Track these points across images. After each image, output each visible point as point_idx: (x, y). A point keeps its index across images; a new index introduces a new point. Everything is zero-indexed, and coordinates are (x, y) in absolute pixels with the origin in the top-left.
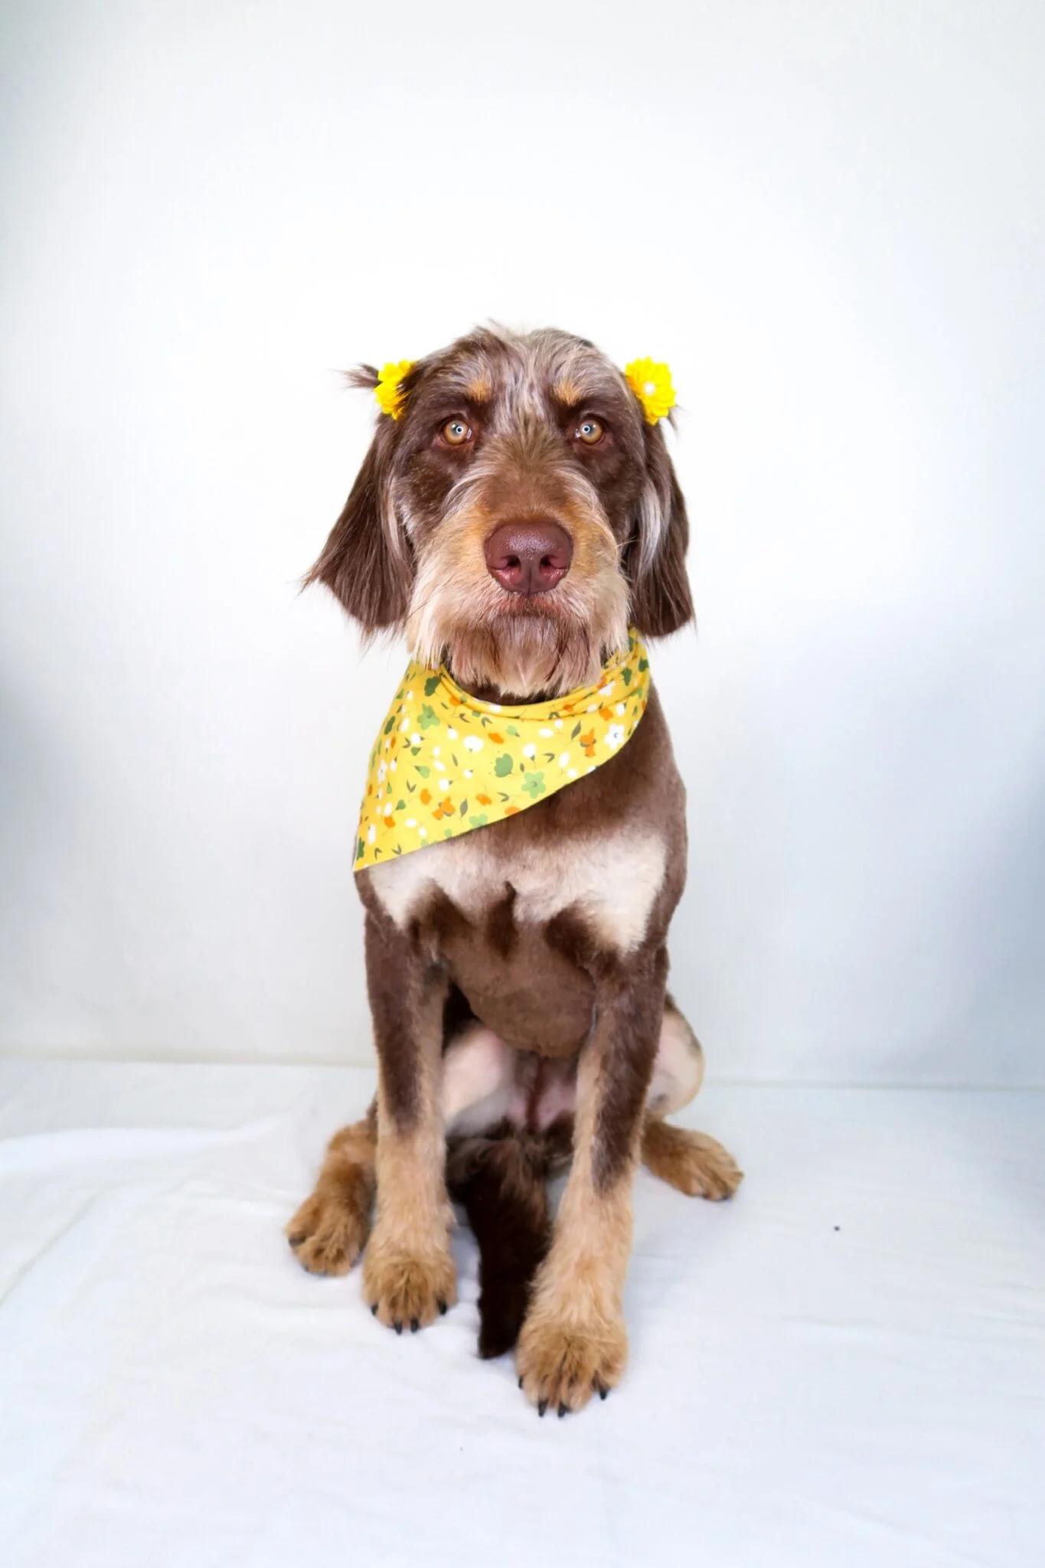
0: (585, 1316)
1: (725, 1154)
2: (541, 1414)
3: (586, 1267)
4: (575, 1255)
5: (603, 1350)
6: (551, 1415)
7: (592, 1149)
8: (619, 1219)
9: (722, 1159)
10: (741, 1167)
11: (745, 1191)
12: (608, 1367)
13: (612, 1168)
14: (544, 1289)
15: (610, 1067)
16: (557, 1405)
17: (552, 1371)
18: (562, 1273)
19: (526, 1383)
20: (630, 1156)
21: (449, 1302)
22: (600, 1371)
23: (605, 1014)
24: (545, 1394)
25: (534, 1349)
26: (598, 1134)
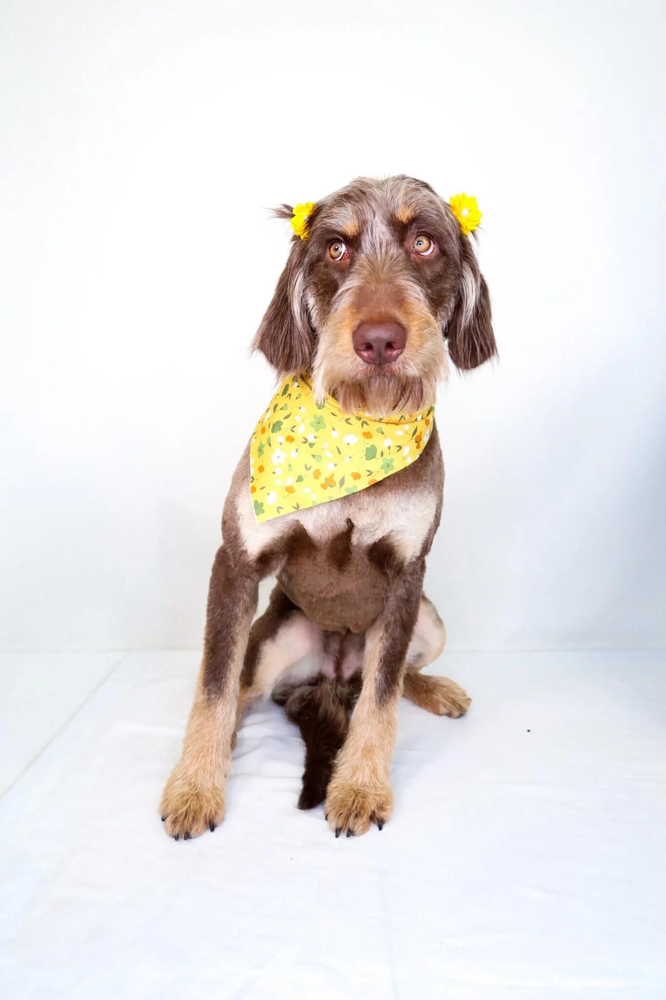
0: (367, 780)
1: (459, 688)
2: (337, 836)
3: (368, 751)
4: (361, 743)
5: (377, 798)
6: (343, 836)
7: (376, 680)
8: (389, 723)
9: (458, 691)
10: (469, 695)
11: (473, 710)
12: (381, 808)
13: (387, 691)
14: (341, 765)
15: (390, 630)
16: (346, 830)
17: (345, 811)
18: (353, 755)
19: (329, 817)
20: (398, 685)
21: (216, 821)
22: (376, 811)
23: (391, 599)
24: (340, 825)
25: (335, 798)
26: (380, 670)
